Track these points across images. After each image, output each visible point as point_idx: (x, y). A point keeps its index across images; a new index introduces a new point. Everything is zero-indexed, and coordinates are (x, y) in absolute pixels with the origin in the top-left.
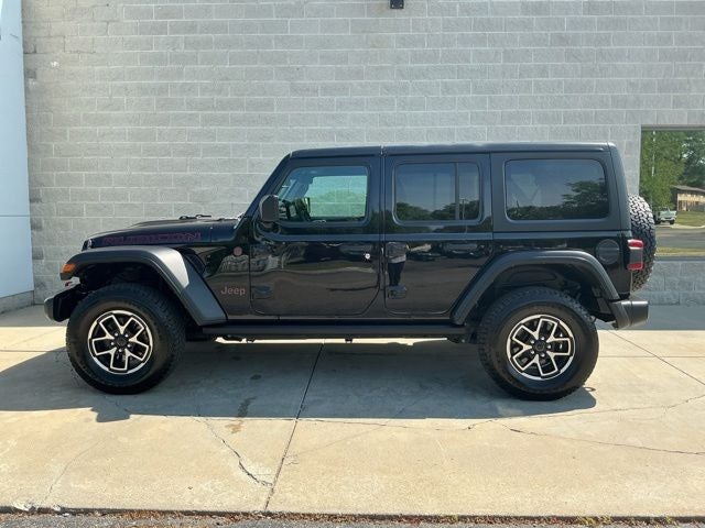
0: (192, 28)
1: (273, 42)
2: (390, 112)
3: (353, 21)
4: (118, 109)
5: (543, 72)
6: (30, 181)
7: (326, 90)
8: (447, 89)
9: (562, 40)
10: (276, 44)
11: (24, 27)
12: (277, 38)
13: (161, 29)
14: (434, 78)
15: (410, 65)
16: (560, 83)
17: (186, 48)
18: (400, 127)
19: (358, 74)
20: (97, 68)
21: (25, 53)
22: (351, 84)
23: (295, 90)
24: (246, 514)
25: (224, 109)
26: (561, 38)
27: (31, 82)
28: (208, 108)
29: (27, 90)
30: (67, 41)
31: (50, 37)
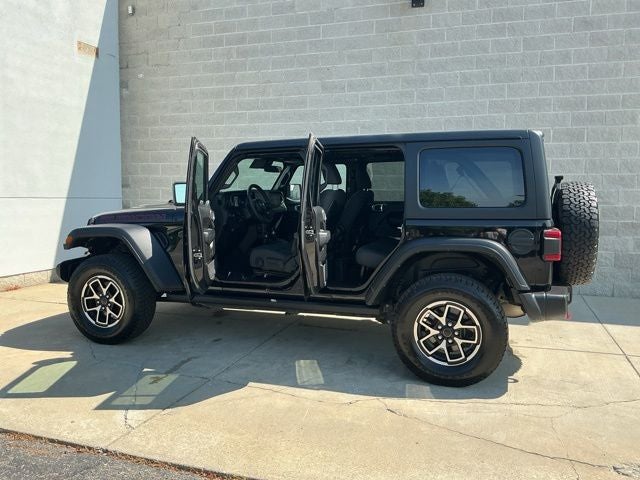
0: (242, 40)
1: (308, 46)
2: (411, 104)
3: (377, 22)
4: (186, 111)
5: (566, 57)
6: (122, 170)
7: (351, 86)
8: (466, 79)
9: (587, 24)
10: (310, 48)
11: (120, 48)
12: (311, 43)
13: (218, 42)
14: (453, 70)
15: (429, 59)
16: (584, 68)
17: (238, 57)
18: (419, 118)
19: (381, 70)
20: (171, 78)
21: (121, 68)
22: (375, 80)
23: (325, 88)
24: (90, 448)
25: (266, 108)
26: (586, 22)
27: (125, 92)
28: (253, 108)
29: (121, 97)
30: (150, 57)
31: (138, 54)
